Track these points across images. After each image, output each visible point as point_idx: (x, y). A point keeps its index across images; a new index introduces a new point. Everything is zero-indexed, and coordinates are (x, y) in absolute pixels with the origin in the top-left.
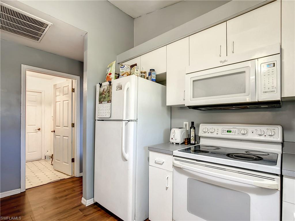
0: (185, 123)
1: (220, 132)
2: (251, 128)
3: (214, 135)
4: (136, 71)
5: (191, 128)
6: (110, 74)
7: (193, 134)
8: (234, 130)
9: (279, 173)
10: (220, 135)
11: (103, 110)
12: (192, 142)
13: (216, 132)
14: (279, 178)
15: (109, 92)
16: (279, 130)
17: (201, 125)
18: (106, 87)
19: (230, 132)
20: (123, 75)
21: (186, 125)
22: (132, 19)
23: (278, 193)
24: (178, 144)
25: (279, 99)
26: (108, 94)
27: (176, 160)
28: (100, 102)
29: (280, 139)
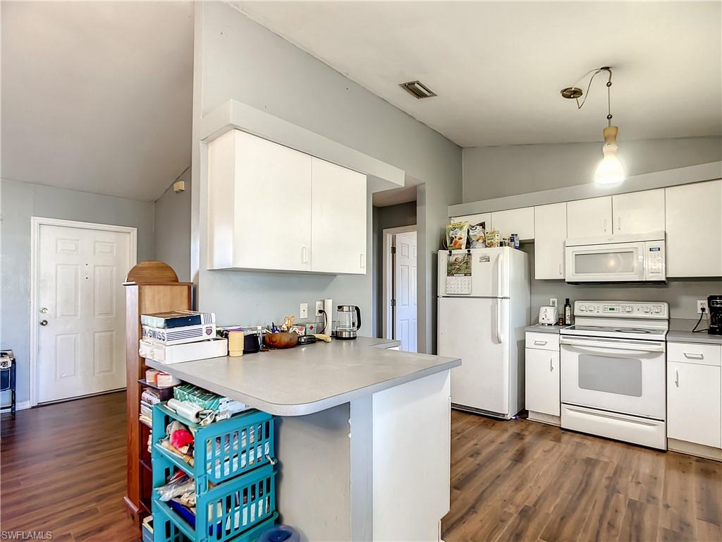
0: (551, 300)
1: (601, 311)
2: (636, 306)
3: (594, 314)
4: (496, 237)
5: (566, 306)
6: (461, 238)
7: (568, 313)
8: (618, 307)
9: (664, 339)
10: (601, 314)
11: (455, 284)
12: (568, 322)
13: (596, 311)
14: (664, 343)
15: (467, 263)
16: (665, 307)
17: (576, 303)
18: (461, 257)
19: (613, 309)
20: (478, 241)
21: (554, 303)
22: (460, 148)
23: (664, 355)
24: (551, 325)
25: (664, 279)
26: (465, 265)
27: (563, 338)
28: (450, 273)
29: (666, 316)
